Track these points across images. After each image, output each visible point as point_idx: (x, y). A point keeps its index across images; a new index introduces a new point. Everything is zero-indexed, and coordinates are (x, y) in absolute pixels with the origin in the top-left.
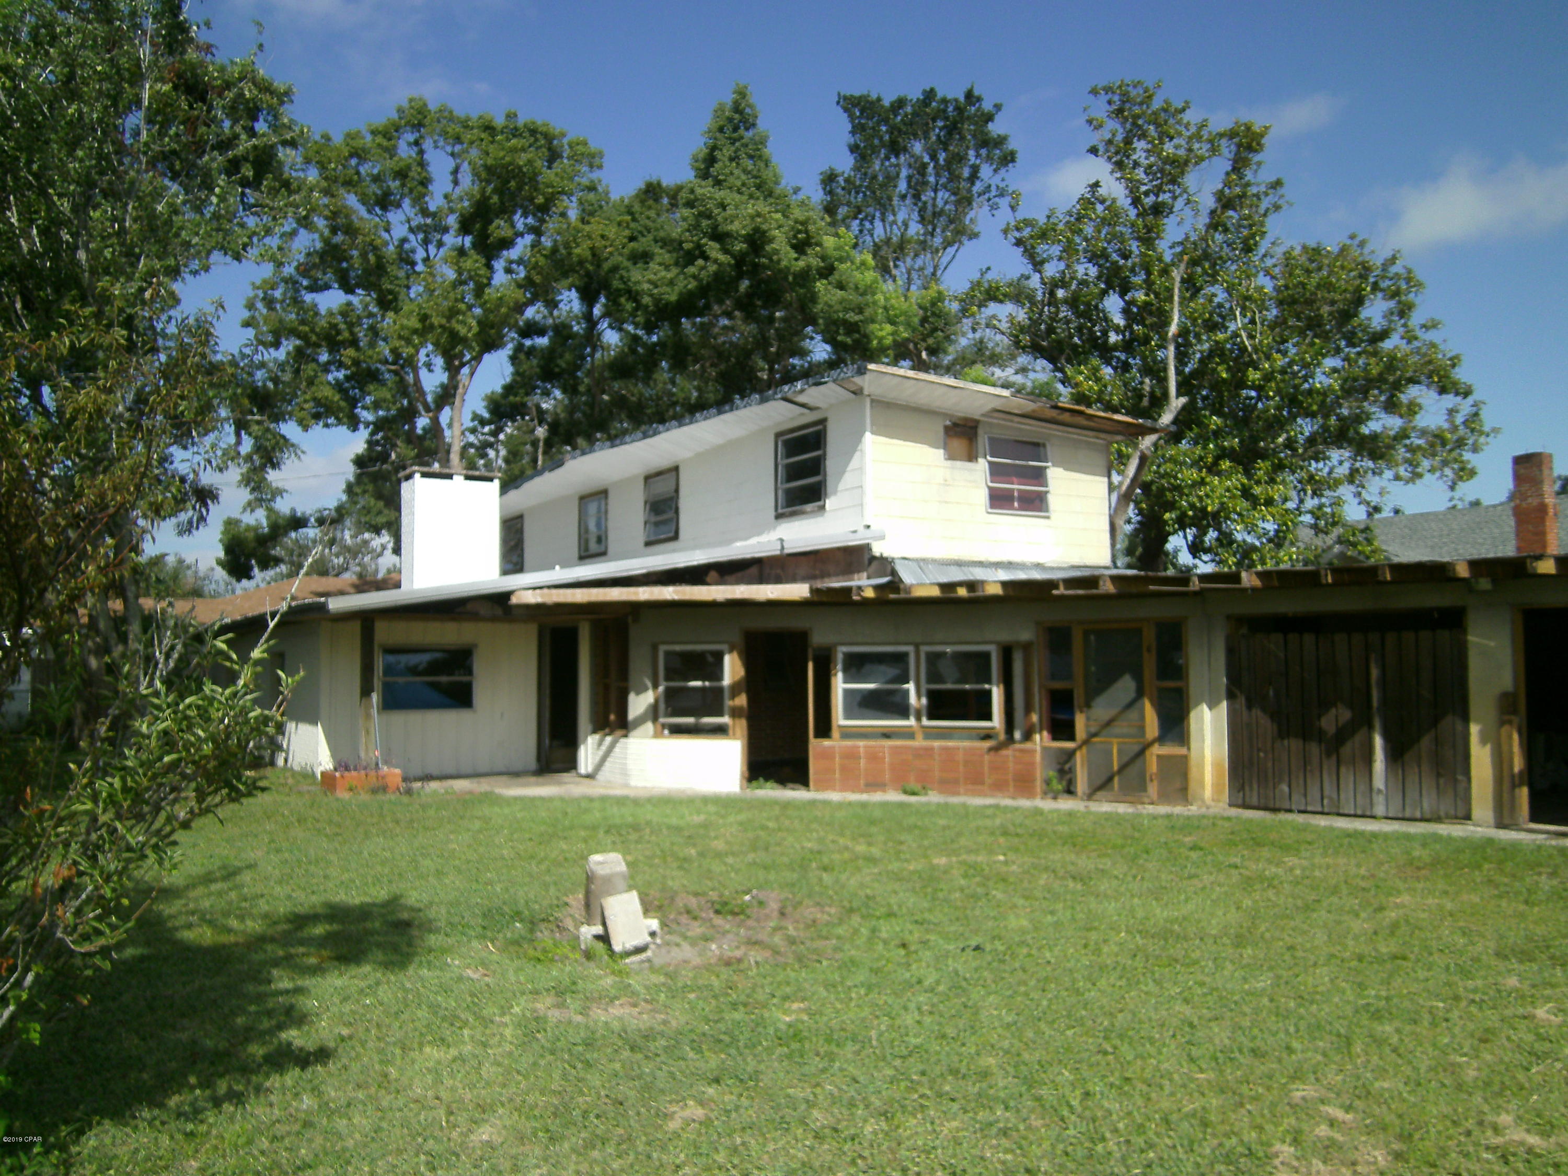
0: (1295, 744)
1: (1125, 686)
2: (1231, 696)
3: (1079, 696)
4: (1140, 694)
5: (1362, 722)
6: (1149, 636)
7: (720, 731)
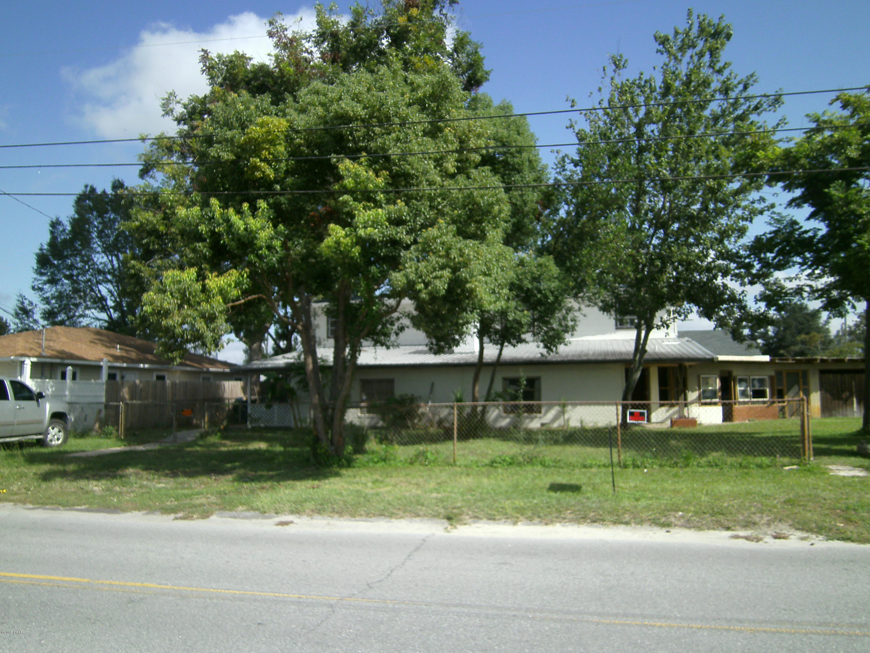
0: (836, 401)
1: (796, 388)
2: (821, 390)
3: (785, 391)
4: (799, 390)
5: (851, 396)
6: (800, 374)
7: (715, 404)
